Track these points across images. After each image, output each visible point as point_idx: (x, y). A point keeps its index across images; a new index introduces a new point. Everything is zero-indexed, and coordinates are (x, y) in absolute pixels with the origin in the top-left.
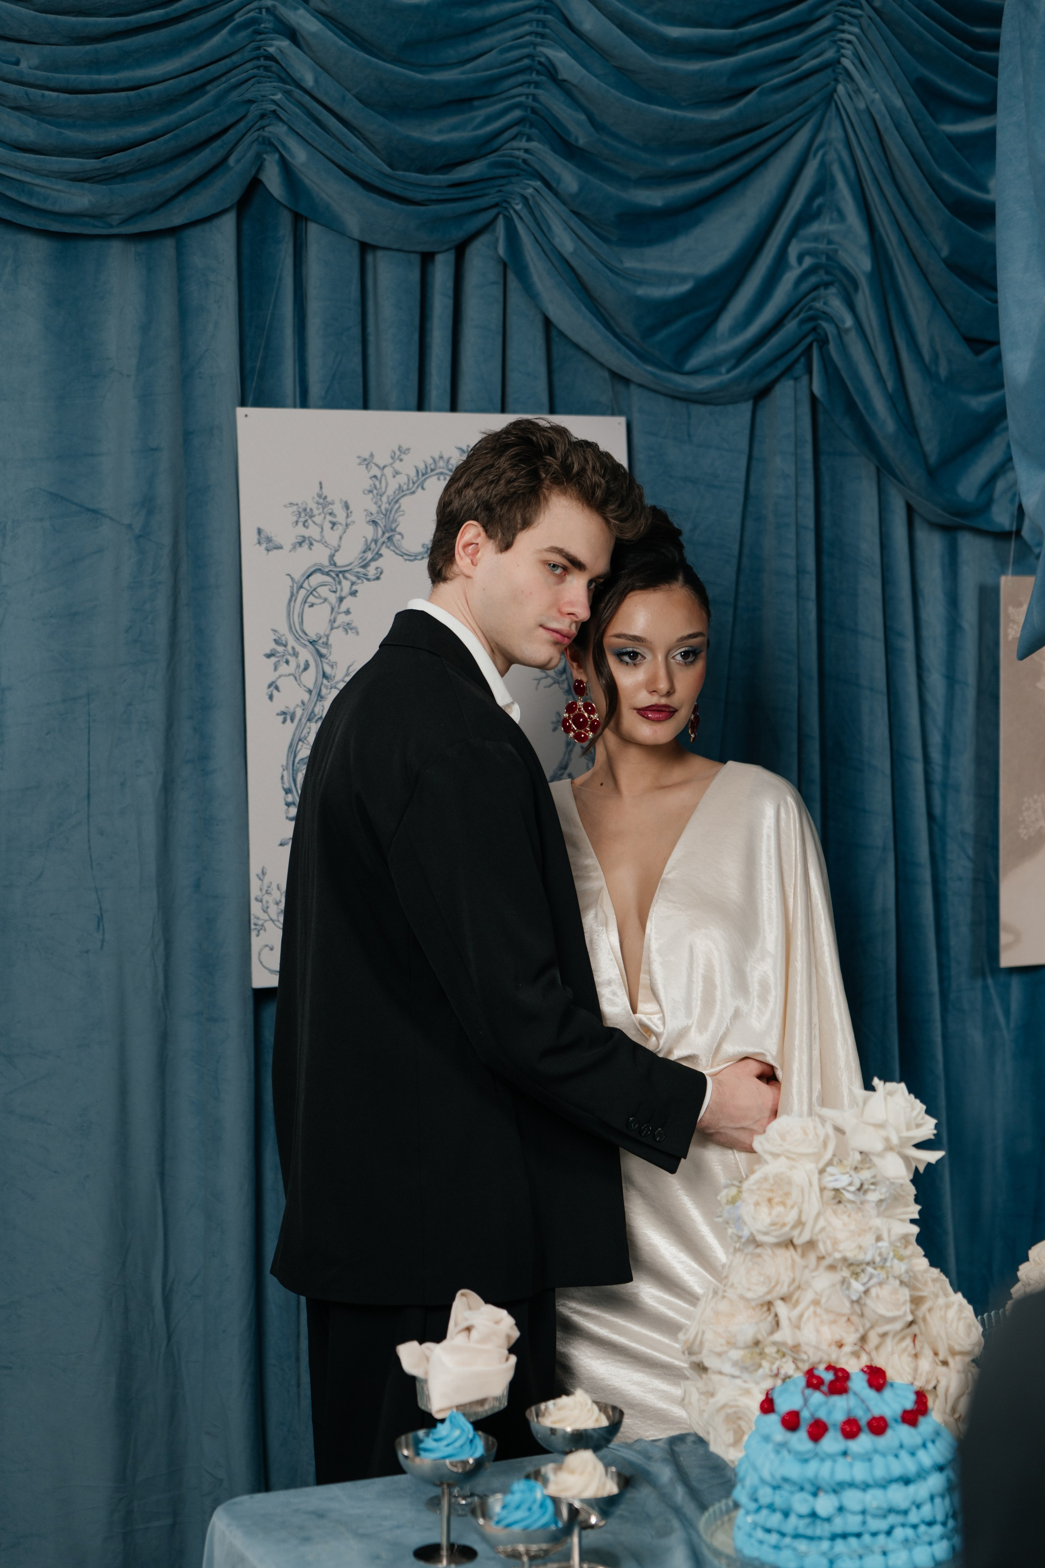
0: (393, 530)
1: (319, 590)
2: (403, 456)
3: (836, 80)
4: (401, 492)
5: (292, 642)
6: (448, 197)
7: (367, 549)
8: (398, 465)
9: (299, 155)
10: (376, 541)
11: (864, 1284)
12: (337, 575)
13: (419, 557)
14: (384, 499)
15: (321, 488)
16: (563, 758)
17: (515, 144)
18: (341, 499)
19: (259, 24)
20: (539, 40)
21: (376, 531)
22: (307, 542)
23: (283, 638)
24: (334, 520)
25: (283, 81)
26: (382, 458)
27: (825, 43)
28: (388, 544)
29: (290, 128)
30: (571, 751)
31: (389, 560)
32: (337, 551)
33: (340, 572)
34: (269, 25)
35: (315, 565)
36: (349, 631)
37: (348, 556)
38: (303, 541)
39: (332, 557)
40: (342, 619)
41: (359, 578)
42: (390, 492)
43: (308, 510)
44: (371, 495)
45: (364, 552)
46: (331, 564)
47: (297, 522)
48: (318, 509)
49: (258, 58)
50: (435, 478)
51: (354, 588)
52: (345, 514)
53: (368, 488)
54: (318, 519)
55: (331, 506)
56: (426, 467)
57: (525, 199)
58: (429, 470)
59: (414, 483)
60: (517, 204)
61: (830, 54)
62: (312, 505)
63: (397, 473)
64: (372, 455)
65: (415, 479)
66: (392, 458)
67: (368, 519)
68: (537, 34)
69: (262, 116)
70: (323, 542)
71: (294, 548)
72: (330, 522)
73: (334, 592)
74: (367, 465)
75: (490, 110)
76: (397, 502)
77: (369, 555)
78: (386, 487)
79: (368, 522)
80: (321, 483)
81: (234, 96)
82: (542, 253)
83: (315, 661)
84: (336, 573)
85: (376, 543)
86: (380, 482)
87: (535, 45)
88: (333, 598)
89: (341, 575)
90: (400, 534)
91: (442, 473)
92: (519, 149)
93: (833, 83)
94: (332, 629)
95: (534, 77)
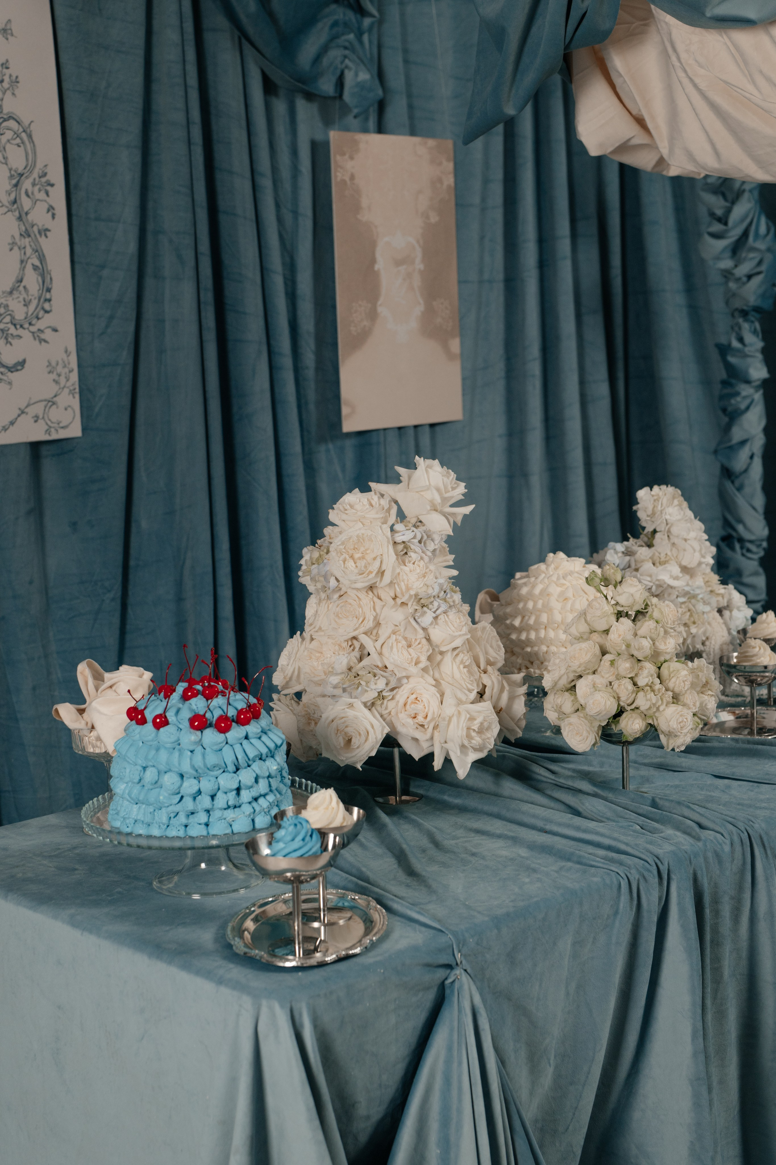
11: (435, 612)
16: (19, 273)
30: (25, 267)
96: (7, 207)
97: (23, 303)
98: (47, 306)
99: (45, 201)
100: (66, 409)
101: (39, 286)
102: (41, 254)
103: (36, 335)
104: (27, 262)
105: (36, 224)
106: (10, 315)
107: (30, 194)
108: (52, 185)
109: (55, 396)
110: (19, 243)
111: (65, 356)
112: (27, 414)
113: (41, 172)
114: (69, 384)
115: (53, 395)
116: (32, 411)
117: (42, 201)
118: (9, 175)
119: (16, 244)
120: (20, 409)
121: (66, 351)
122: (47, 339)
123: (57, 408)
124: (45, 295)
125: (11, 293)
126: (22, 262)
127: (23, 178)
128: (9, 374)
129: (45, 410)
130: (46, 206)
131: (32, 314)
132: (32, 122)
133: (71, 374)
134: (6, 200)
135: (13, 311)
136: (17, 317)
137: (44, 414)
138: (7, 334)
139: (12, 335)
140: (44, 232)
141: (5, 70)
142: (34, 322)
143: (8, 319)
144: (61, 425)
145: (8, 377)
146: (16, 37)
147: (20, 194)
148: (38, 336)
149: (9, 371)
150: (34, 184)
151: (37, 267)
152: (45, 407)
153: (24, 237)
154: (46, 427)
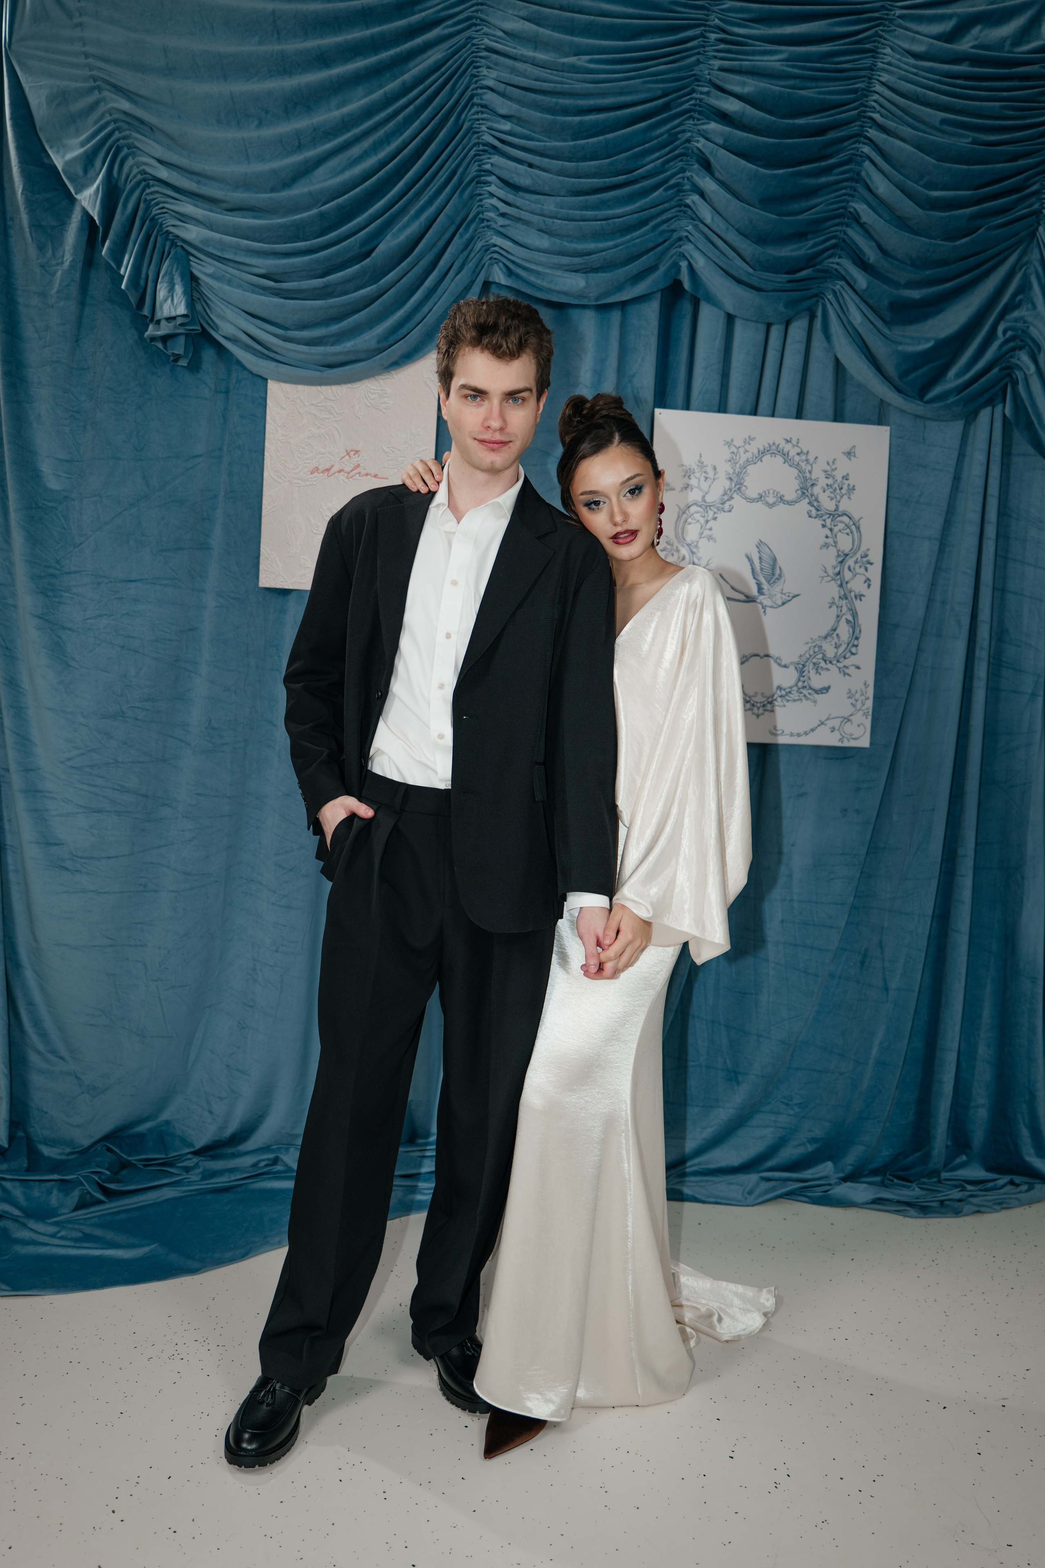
0: (741, 484)
1: (695, 515)
2: (751, 442)
3: (1039, 224)
4: (748, 462)
5: (676, 544)
6: (787, 288)
7: (725, 494)
8: (747, 447)
9: (700, 262)
10: (731, 490)
12: (706, 508)
13: (756, 501)
14: (738, 466)
15: (701, 457)
16: (834, 625)
17: (831, 260)
18: (712, 465)
19: (683, 186)
20: (850, 198)
21: (731, 484)
22: (690, 487)
23: (671, 541)
24: (707, 476)
25: (693, 219)
26: (738, 442)
27: (1033, 199)
28: (738, 492)
29: (696, 246)
30: (838, 622)
31: (737, 500)
32: (707, 493)
33: (708, 506)
34: (687, 187)
35: (694, 501)
36: (711, 540)
37: (714, 496)
38: (688, 487)
39: (704, 497)
40: (707, 533)
41: (718, 510)
42: (741, 462)
43: (692, 469)
44: (730, 463)
45: (723, 495)
46: (703, 501)
47: (685, 476)
48: (698, 469)
49: (680, 206)
50: (770, 455)
51: (716, 515)
52: (713, 473)
53: (728, 459)
54: (697, 475)
55: (705, 468)
56: (764, 449)
57: (834, 292)
58: (766, 451)
59: (756, 458)
60: (830, 295)
61: (1036, 206)
62: (694, 466)
63: (746, 451)
64: (732, 440)
65: (757, 455)
66: (744, 442)
67: (727, 476)
68: (850, 195)
69: (680, 239)
70: (699, 488)
71: (682, 490)
72: (705, 477)
73: (704, 517)
74: (729, 445)
75: (817, 240)
76: (745, 468)
77: (726, 498)
78: (739, 459)
79: (727, 479)
80: (701, 455)
81: (664, 227)
82: (842, 324)
83: (689, 556)
84: (706, 506)
85: (730, 491)
86: (736, 456)
87: (848, 202)
88: (702, 520)
89: (708, 508)
90: (745, 486)
91: (773, 453)
92: (833, 263)
93: (1036, 225)
94: (700, 538)
95: (846, 220)
96: (832, 577)
97: (834, 645)
98: (854, 650)
99: (864, 575)
100: (859, 726)
101: (850, 635)
102: (854, 612)
103: (841, 670)
104: (841, 617)
105: (854, 591)
106: (822, 653)
107: (852, 569)
108: (871, 564)
109: (851, 715)
110: (837, 603)
111: (863, 687)
112: (826, 725)
113: (863, 554)
114: (864, 708)
115: (850, 714)
116: (830, 723)
117: (861, 574)
118: (836, 554)
119: (835, 603)
120: (820, 721)
121: (865, 684)
122: (850, 673)
123: (852, 724)
124: (854, 642)
125: (825, 638)
126: (838, 616)
127: (848, 557)
128: (816, 695)
129: (841, 724)
130: (864, 578)
131: (841, 654)
132: (861, 518)
133: (867, 701)
134: (831, 572)
135: (825, 651)
136: (827, 655)
137: (839, 727)
138: (818, 667)
139: (822, 667)
140: (860, 597)
141: (845, 481)
142: (841, 660)
143: (820, 656)
144: (853, 737)
145: (814, 697)
146: (857, 458)
147: (844, 568)
148: (843, 671)
149: (816, 693)
150: (856, 562)
151: (850, 621)
152: (842, 722)
153: (842, 599)
154: (841, 737)
